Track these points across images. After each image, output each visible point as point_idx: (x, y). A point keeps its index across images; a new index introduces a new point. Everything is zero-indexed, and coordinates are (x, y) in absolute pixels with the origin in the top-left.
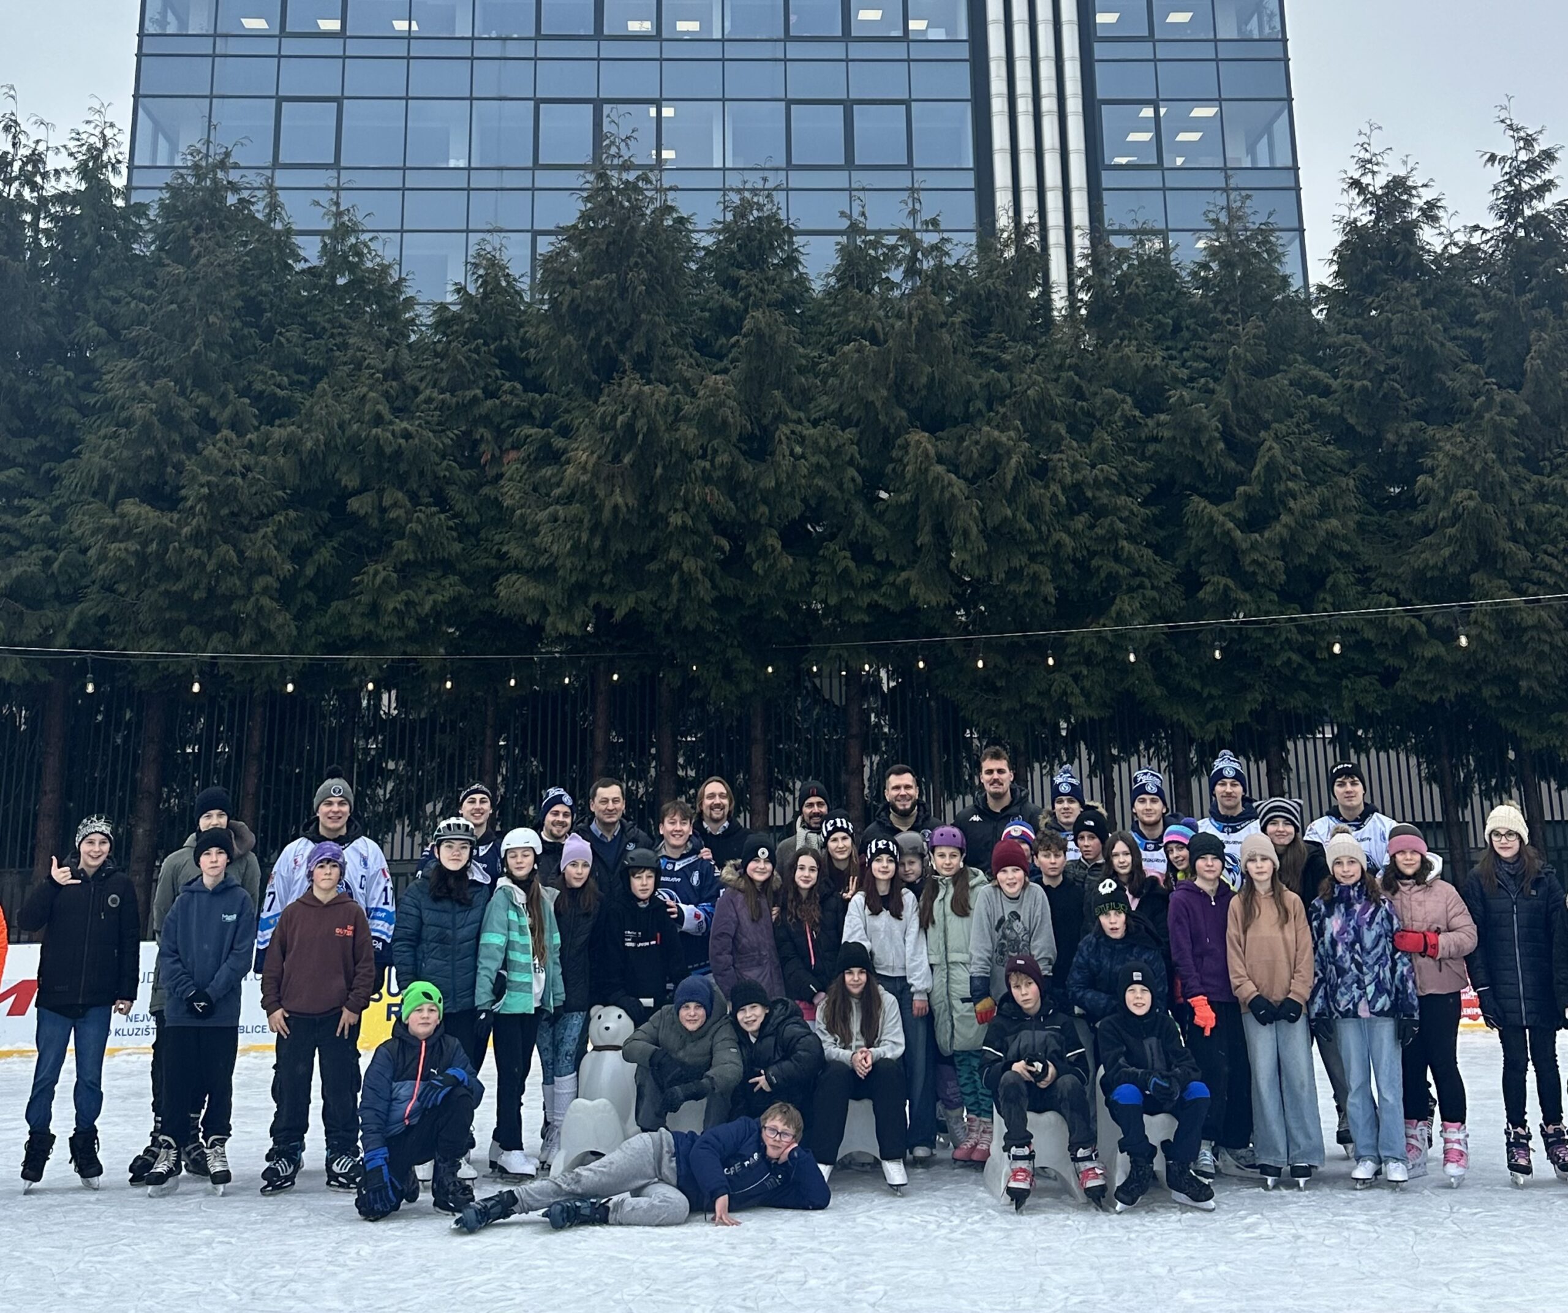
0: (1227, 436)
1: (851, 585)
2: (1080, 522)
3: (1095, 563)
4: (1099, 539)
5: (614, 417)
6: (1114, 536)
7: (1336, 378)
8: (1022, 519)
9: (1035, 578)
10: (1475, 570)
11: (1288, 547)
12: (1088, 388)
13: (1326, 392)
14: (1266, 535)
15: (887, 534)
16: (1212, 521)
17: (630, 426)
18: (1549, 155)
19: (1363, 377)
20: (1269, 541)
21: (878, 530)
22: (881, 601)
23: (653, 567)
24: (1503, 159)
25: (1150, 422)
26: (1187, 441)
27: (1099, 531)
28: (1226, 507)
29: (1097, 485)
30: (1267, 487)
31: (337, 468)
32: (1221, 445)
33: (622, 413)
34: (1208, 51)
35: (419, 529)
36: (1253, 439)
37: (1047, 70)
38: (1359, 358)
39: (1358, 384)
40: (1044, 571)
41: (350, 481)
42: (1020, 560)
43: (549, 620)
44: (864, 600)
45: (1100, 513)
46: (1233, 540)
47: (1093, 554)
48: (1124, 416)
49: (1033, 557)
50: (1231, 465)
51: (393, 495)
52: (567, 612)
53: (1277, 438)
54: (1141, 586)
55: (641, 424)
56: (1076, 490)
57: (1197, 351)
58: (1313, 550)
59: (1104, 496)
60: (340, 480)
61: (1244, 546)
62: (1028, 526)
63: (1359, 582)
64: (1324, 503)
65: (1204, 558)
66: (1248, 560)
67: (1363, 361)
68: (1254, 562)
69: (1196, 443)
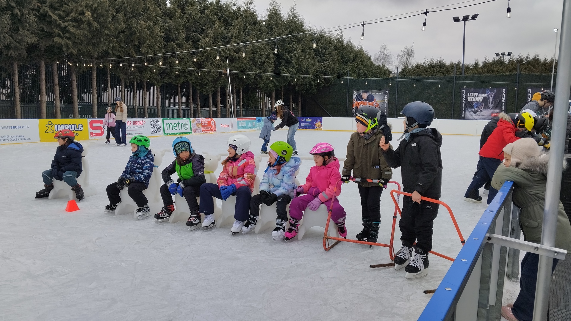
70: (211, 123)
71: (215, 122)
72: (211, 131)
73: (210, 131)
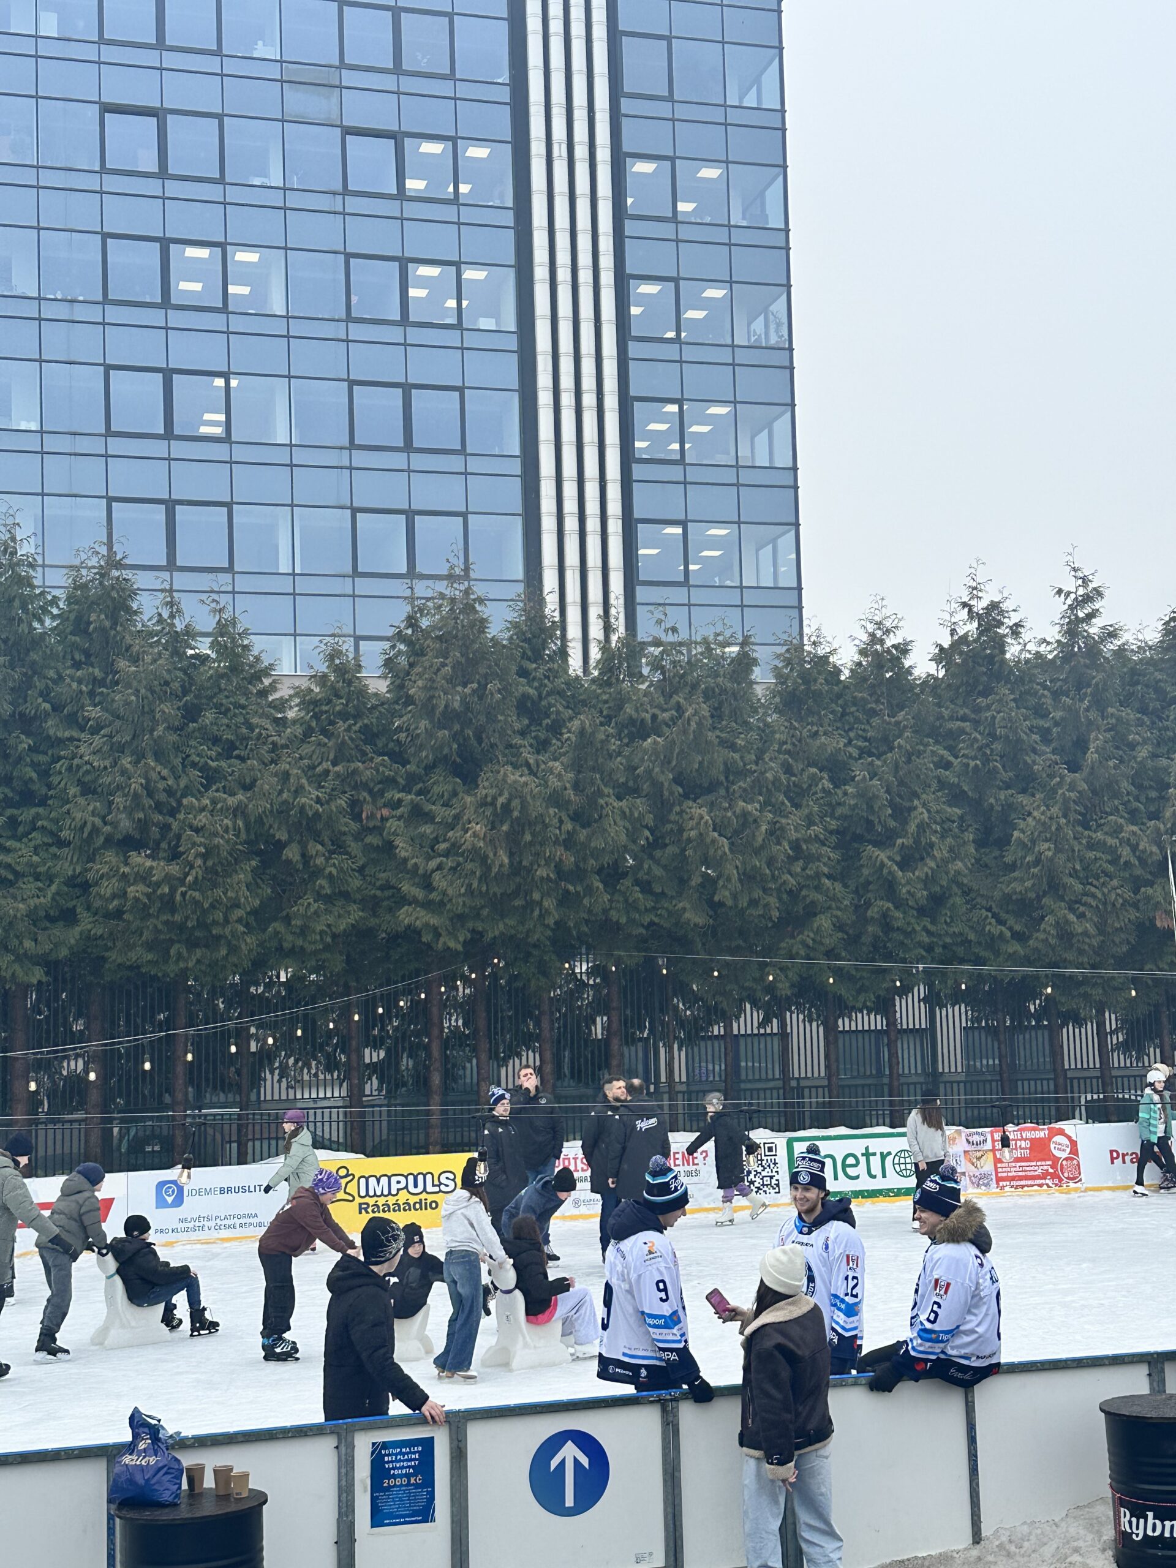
0: (892, 804)
1: (637, 909)
2: (797, 867)
3: (803, 893)
4: (808, 877)
5: (495, 798)
6: (818, 875)
7: (956, 757)
8: (764, 866)
9: (767, 905)
10: (1045, 894)
11: (927, 882)
12: (798, 766)
13: (948, 766)
14: (917, 873)
15: (664, 874)
16: (883, 865)
17: (506, 807)
18: (1098, 593)
19: (974, 758)
20: (918, 877)
21: (658, 871)
22: (656, 920)
23: (518, 903)
24: (1068, 594)
25: (840, 792)
26: (864, 806)
27: (808, 872)
28: (888, 853)
29: (808, 840)
30: (917, 841)
31: (271, 826)
32: (890, 811)
33: (500, 795)
34: (725, 356)
35: (334, 871)
36: (907, 804)
37: (588, 366)
38: (972, 745)
39: (972, 764)
40: (773, 901)
41: (282, 836)
42: (757, 893)
43: (442, 940)
44: (646, 920)
45: (809, 858)
46: (894, 877)
47: (801, 887)
48: (824, 790)
49: (765, 890)
50: (892, 824)
51: (314, 848)
52: (452, 934)
53: (924, 805)
54: (829, 908)
55: (516, 803)
56: (796, 846)
57: (860, 732)
58: (944, 883)
59: (814, 848)
60: (274, 836)
61: (903, 881)
62: (768, 871)
63: (967, 902)
64: (951, 850)
65: (871, 887)
66: (904, 891)
67: (976, 746)
68: (909, 892)
69: (870, 808)
70: (1052, 1146)
71: (1074, 1144)
72: (1047, 1181)
73: (1043, 1181)
